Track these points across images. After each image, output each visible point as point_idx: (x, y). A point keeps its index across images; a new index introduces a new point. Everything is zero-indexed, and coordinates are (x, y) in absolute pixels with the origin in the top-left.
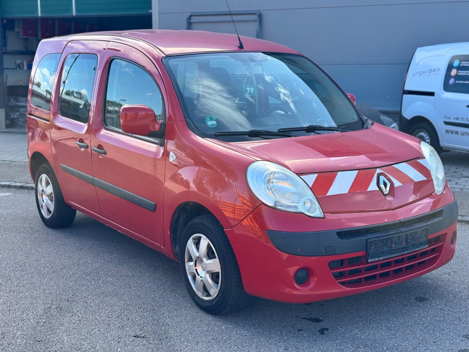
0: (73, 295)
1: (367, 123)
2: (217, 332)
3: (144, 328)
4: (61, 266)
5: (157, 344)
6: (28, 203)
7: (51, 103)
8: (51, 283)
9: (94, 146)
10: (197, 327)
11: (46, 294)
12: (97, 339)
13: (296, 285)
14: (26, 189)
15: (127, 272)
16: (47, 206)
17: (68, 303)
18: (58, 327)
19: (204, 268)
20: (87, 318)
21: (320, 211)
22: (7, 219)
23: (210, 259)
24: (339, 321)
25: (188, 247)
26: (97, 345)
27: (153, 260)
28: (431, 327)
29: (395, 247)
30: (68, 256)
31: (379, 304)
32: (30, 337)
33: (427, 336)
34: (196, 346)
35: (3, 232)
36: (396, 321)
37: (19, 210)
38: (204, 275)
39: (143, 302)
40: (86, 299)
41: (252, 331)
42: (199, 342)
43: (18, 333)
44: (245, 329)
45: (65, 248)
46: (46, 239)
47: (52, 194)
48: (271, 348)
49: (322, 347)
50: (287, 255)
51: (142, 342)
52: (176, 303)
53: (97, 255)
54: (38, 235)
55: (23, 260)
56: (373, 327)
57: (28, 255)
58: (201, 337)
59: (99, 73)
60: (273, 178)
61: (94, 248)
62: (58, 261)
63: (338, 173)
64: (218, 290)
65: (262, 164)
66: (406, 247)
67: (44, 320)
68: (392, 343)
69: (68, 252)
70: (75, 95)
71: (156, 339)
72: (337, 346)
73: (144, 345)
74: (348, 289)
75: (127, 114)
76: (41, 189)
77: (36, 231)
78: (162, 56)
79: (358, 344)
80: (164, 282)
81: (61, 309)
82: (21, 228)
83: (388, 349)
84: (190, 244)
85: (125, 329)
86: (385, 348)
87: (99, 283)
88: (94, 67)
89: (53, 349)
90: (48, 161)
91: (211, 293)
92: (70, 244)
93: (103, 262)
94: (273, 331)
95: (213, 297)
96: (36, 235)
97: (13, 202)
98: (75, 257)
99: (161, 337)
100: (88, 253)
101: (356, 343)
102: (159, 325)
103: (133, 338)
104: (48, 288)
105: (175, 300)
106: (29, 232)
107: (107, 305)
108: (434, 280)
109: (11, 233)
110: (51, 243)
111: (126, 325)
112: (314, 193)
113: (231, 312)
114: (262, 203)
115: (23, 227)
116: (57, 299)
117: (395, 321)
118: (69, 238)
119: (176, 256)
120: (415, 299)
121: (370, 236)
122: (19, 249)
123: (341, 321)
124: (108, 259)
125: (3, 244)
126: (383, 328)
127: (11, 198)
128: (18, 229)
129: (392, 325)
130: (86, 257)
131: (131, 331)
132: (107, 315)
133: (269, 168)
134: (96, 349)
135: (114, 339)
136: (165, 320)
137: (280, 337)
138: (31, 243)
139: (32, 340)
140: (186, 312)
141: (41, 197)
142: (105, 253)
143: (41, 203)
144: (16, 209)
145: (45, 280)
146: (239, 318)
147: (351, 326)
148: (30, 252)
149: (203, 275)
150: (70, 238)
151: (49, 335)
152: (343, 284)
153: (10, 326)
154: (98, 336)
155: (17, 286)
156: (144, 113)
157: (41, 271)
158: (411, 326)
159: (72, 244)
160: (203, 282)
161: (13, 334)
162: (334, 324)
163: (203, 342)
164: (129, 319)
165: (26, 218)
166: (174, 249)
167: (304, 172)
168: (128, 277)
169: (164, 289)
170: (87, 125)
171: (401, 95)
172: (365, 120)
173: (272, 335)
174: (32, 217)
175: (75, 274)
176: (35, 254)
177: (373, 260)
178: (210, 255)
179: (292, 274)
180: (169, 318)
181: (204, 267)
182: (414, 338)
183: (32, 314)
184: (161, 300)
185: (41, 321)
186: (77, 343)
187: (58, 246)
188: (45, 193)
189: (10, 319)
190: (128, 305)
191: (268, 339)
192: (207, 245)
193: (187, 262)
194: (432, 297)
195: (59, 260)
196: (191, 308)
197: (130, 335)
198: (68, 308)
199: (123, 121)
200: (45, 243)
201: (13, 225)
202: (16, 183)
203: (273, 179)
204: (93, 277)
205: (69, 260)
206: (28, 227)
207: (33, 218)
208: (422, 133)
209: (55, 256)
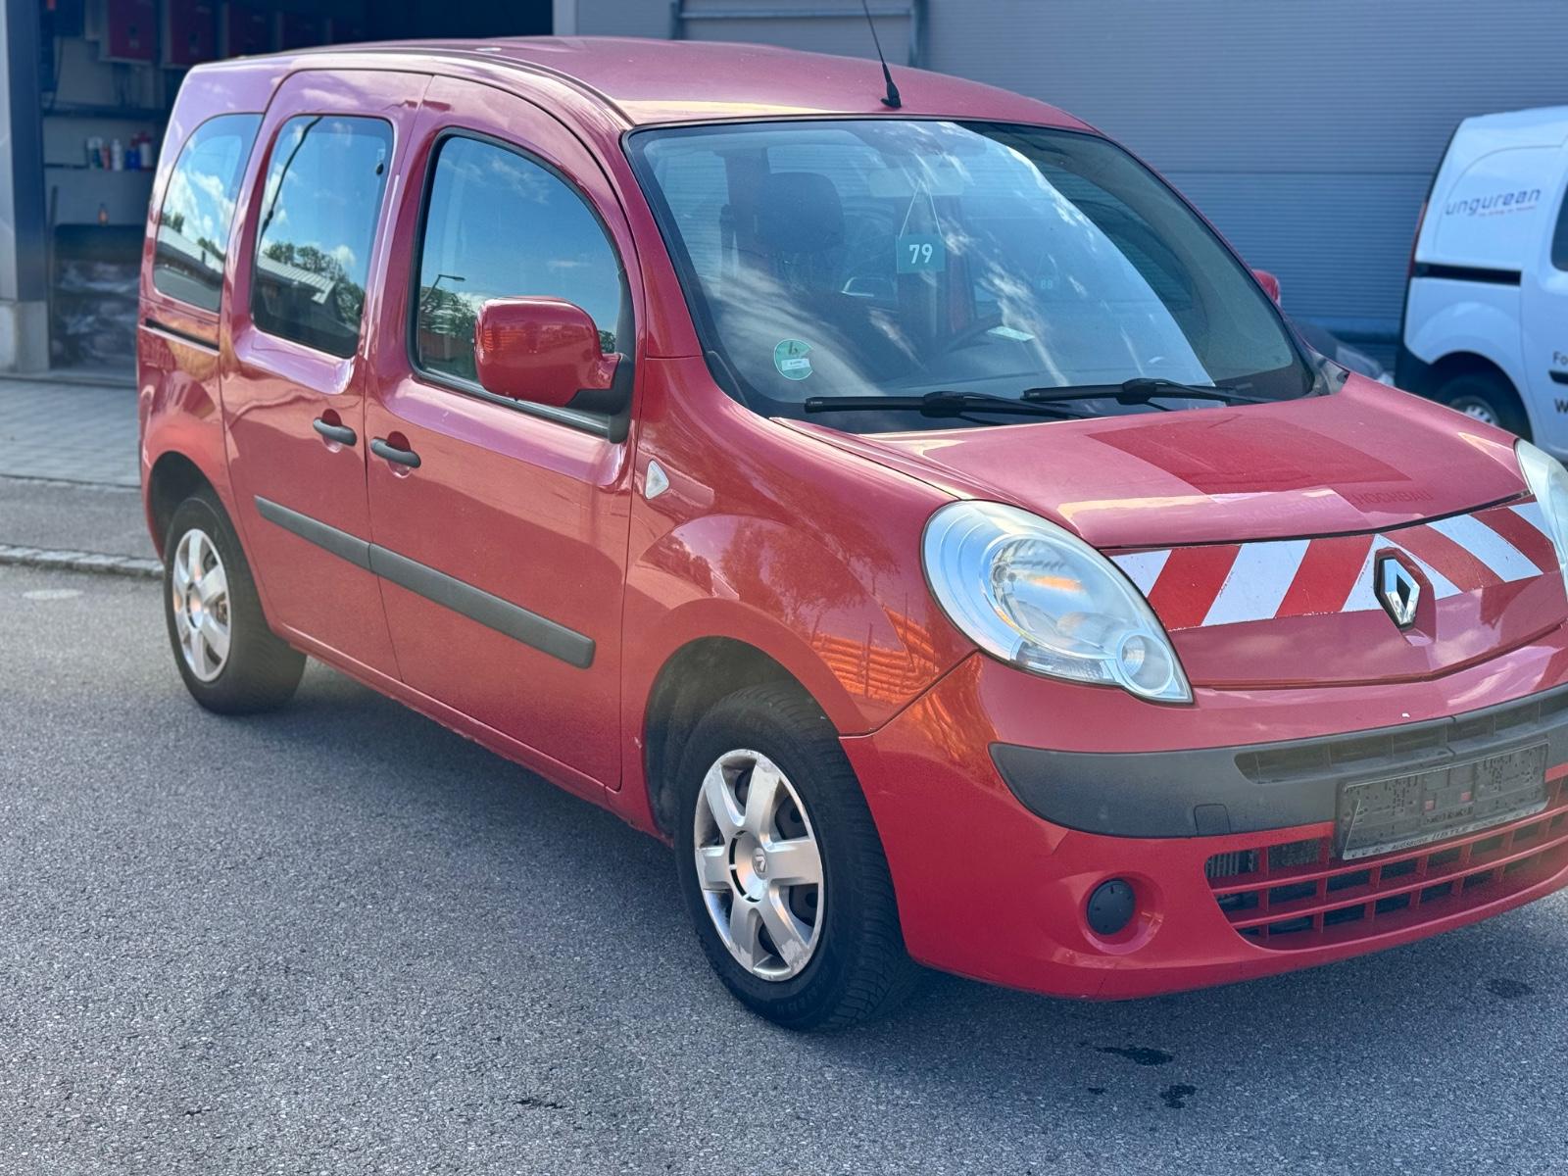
0: (304, 951)
1: (1323, 373)
2: (808, 1091)
3: (554, 1071)
4: (260, 849)
5: (603, 1131)
6: (135, 627)
7: (224, 291)
8: (227, 906)
9: (376, 438)
10: (737, 1071)
11: (210, 944)
12: (393, 1110)
13: (1090, 938)
14: (128, 578)
15: (484, 874)
16: (205, 638)
17: (286, 978)
18: (255, 1064)
19: (762, 867)
20: (355, 1033)
21: (1178, 679)
22: (66, 682)
23: (784, 837)
24: (1232, 1062)
25: (705, 792)
26: (393, 1131)
27: (574, 831)
28: (1552, 1089)
29: (1434, 807)
30: (280, 813)
31: (1363, 1002)
32: (161, 1099)
33: (1540, 1120)
34: (738, 1141)
35: (53, 725)
36: (1430, 1063)
37: (105, 650)
38: (763, 893)
39: (547, 980)
40: (349, 966)
41: (928, 1091)
42: (747, 1128)
43: (119, 1082)
44: (906, 1082)
45: (270, 787)
46: (203, 750)
47: (222, 597)
48: (1000, 1155)
49: (1177, 1154)
50: (1064, 831)
51: (550, 1122)
52: (662, 987)
53: (380, 812)
54: (173, 737)
55: (126, 826)
56: (1350, 1085)
57: (143, 808)
58: (753, 1108)
59: (396, 184)
60: (1013, 563)
61: (369, 788)
62: (246, 829)
63: (1240, 547)
64: (810, 946)
65: (978, 514)
66: (1470, 809)
67: (205, 1036)
68: (1419, 1143)
69: (280, 800)
70: (298, 259)
71: (597, 1112)
72: (1229, 1149)
73: (558, 1133)
74: (1269, 953)
75: (501, 329)
76: (187, 580)
77: (168, 722)
78: (621, 128)
79: (1302, 1146)
80: (615, 910)
81: (263, 1000)
82: (115, 712)
83: (1407, 1163)
84: (715, 786)
85: (488, 1073)
86: (1398, 1161)
87: (390, 910)
88: (379, 165)
89: (242, 1141)
90: (209, 486)
91: (787, 957)
92: (287, 771)
93: (400, 836)
94: (1002, 1091)
95: (793, 969)
96: (169, 738)
97: (82, 622)
98: (304, 818)
99: (615, 1106)
100: (348, 803)
101: (1297, 1142)
102: (607, 1063)
103: (519, 1106)
104: (215, 924)
105: (657, 975)
106: (142, 728)
107: (422, 989)
108: (1547, 921)
109: (84, 728)
110: (220, 765)
111: (492, 1061)
112: (1157, 618)
113: (854, 1021)
114: (977, 648)
115: (122, 709)
116: (246, 965)
117: (1425, 1066)
118: (281, 751)
119: (661, 822)
120: (1490, 987)
121: (1351, 770)
122: (112, 784)
123: (1237, 1063)
124: (419, 827)
125: (57, 766)
126: (1384, 1089)
127: (76, 609)
128: (104, 715)
129: (1415, 1079)
130: (341, 817)
131: (509, 1084)
132: (425, 1024)
133: (1000, 527)
134: (392, 1145)
135: (452, 1109)
136: (625, 1046)
137: (1027, 1113)
138: (152, 765)
139: (166, 1107)
140: (695, 1018)
141: (184, 608)
142: (406, 805)
143: (184, 627)
144: (94, 645)
145: (205, 896)
146: (882, 1042)
147: (1273, 1080)
148: (149, 797)
149: (758, 893)
150: (284, 751)
151: (226, 1090)
152: (1253, 933)
153: (89, 1058)
154: (396, 1099)
155: (108, 917)
156: (557, 327)
157: (190, 865)
158: (1483, 1083)
159: (291, 772)
160: (760, 917)
161: (102, 1086)
162: (1212, 1072)
163: (762, 1125)
164: (499, 1039)
165: (132, 679)
166: (655, 801)
167: (1122, 544)
168: (489, 891)
169: (617, 936)
170: (351, 364)
171: (1405, 279)
172: (1315, 364)
173: (999, 1107)
174: (150, 674)
175: (306, 878)
176: (166, 805)
177: (1359, 854)
178: (785, 823)
179: (1078, 896)
180: (637, 1037)
181: (763, 864)
182: (1496, 1127)
183: (164, 1014)
184: (607, 973)
185: (195, 1040)
186: (325, 1121)
187: (245, 776)
188: (199, 594)
189: (90, 1032)
190: (495, 988)
191: (985, 1119)
192: (774, 790)
193: (702, 845)
194: (1546, 981)
195: (251, 828)
196: (714, 1005)
197: (508, 1096)
198: (288, 998)
199: (485, 353)
200: (199, 768)
201: (89, 700)
202: (94, 557)
203: (1013, 566)
204: (368, 889)
205: (284, 829)
206: (138, 709)
207: (154, 680)
208: (1474, 410)
209: (237, 813)
